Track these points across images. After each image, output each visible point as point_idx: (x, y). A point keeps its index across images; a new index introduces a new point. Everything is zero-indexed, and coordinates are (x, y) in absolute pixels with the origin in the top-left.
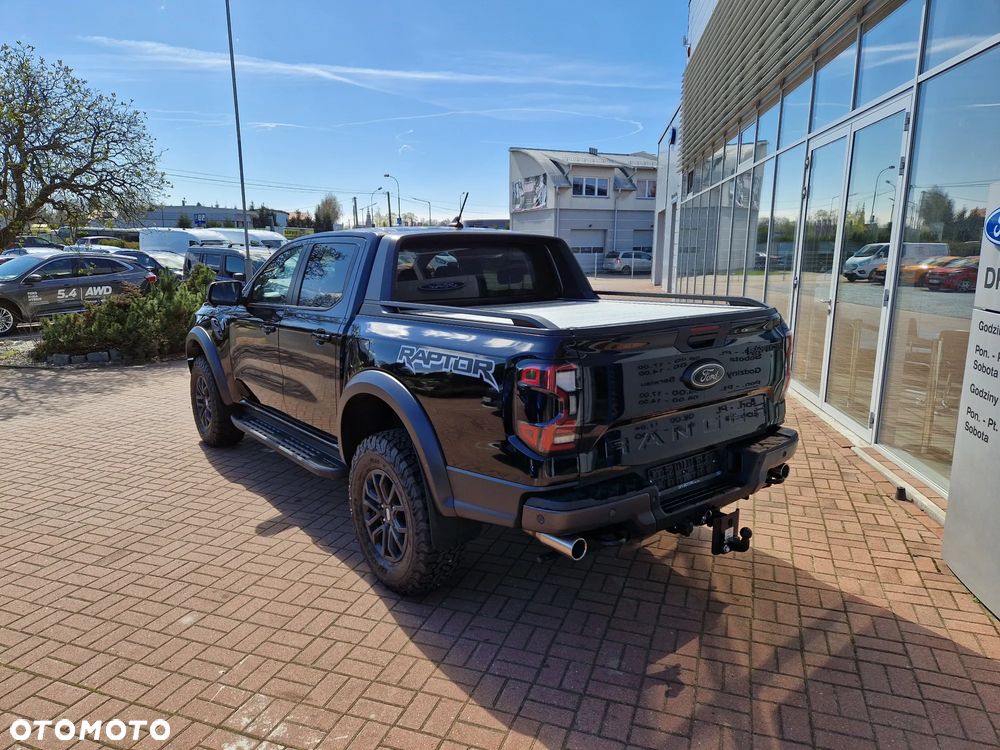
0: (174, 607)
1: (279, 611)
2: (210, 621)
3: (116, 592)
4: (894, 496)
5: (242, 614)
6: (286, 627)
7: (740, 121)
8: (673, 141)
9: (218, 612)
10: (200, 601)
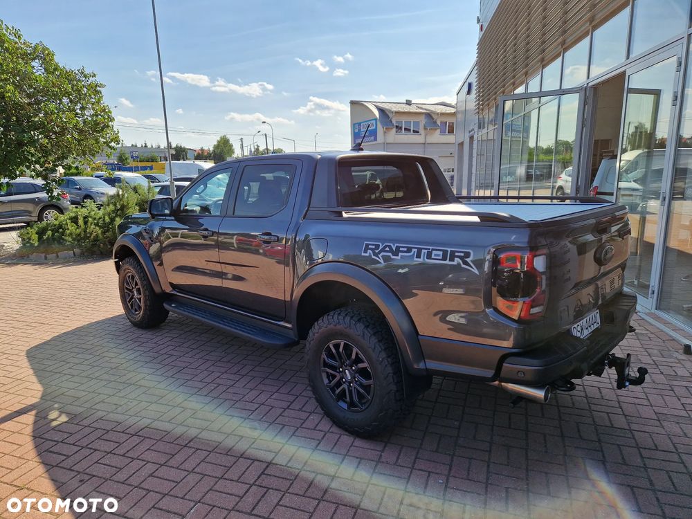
0: (133, 459)
1: (218, 461)
2: (163, 472)
3: (86, 447)
4: (681, 351)
5: (189, 465)
6: (226, 476)
7: (526, 74)
8: (469, 92)
9: (169, 464)
10: (153, 454)
